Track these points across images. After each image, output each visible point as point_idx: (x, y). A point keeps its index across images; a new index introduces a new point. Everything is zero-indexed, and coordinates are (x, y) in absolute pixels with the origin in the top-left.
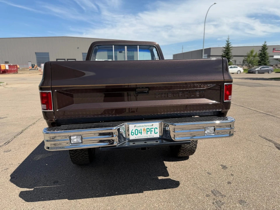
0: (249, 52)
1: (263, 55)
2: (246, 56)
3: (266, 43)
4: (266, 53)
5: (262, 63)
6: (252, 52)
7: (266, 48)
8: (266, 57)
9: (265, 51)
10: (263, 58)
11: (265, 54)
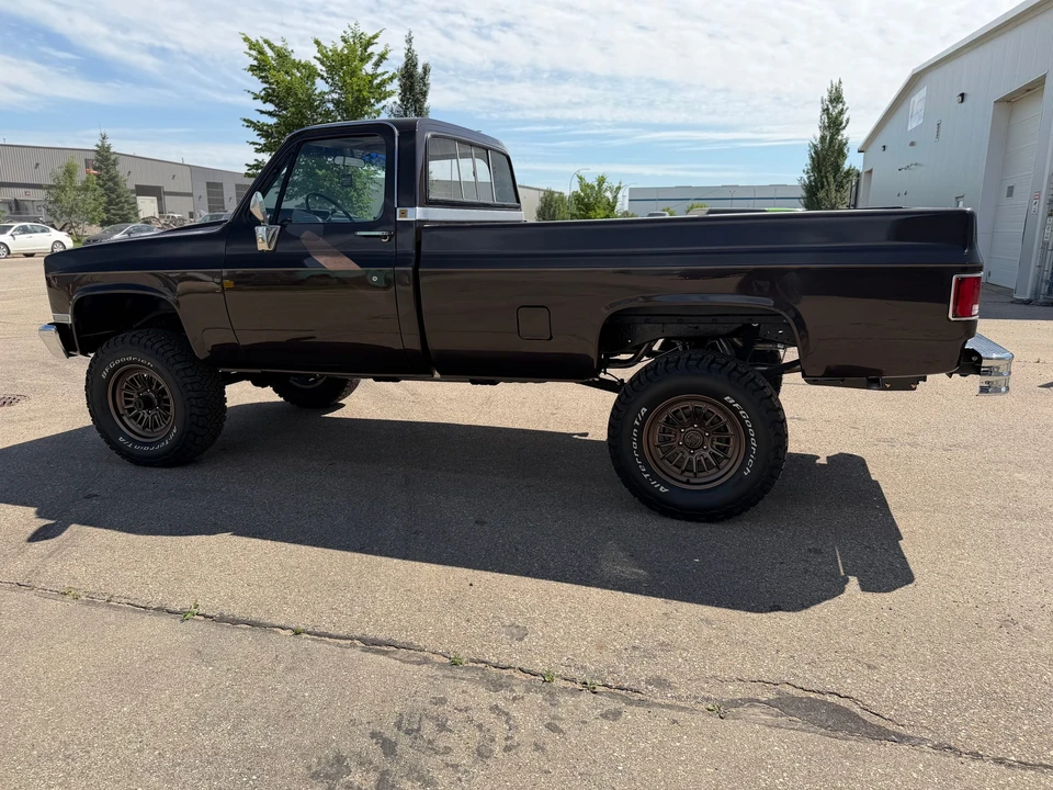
0: (60, 172)
1: (111, 184)
2: (50, 187)
3: (108, 142)
4: (116, 176)
5: (114, 215)
6: (70, 172)
7: (113, 157)
8: (120, 190)
9: (112, 171)
10: (114, 196)
11: (113, 179)
